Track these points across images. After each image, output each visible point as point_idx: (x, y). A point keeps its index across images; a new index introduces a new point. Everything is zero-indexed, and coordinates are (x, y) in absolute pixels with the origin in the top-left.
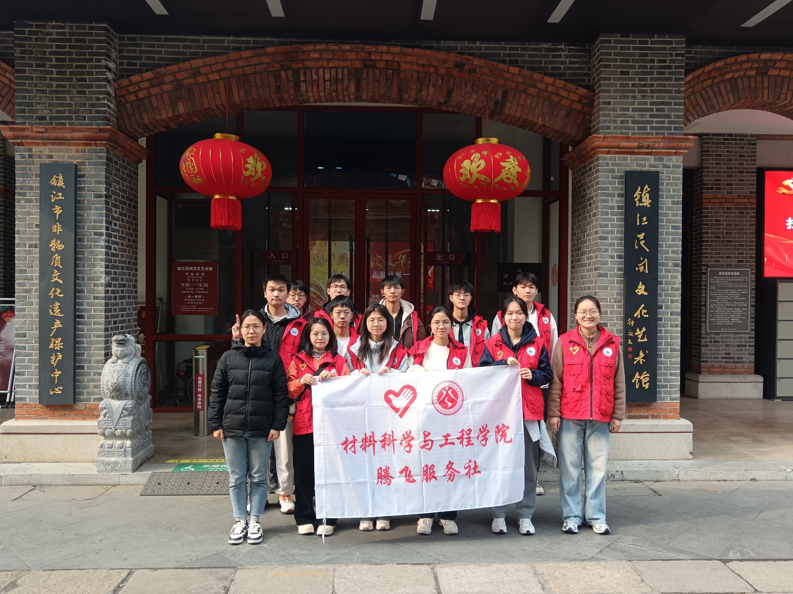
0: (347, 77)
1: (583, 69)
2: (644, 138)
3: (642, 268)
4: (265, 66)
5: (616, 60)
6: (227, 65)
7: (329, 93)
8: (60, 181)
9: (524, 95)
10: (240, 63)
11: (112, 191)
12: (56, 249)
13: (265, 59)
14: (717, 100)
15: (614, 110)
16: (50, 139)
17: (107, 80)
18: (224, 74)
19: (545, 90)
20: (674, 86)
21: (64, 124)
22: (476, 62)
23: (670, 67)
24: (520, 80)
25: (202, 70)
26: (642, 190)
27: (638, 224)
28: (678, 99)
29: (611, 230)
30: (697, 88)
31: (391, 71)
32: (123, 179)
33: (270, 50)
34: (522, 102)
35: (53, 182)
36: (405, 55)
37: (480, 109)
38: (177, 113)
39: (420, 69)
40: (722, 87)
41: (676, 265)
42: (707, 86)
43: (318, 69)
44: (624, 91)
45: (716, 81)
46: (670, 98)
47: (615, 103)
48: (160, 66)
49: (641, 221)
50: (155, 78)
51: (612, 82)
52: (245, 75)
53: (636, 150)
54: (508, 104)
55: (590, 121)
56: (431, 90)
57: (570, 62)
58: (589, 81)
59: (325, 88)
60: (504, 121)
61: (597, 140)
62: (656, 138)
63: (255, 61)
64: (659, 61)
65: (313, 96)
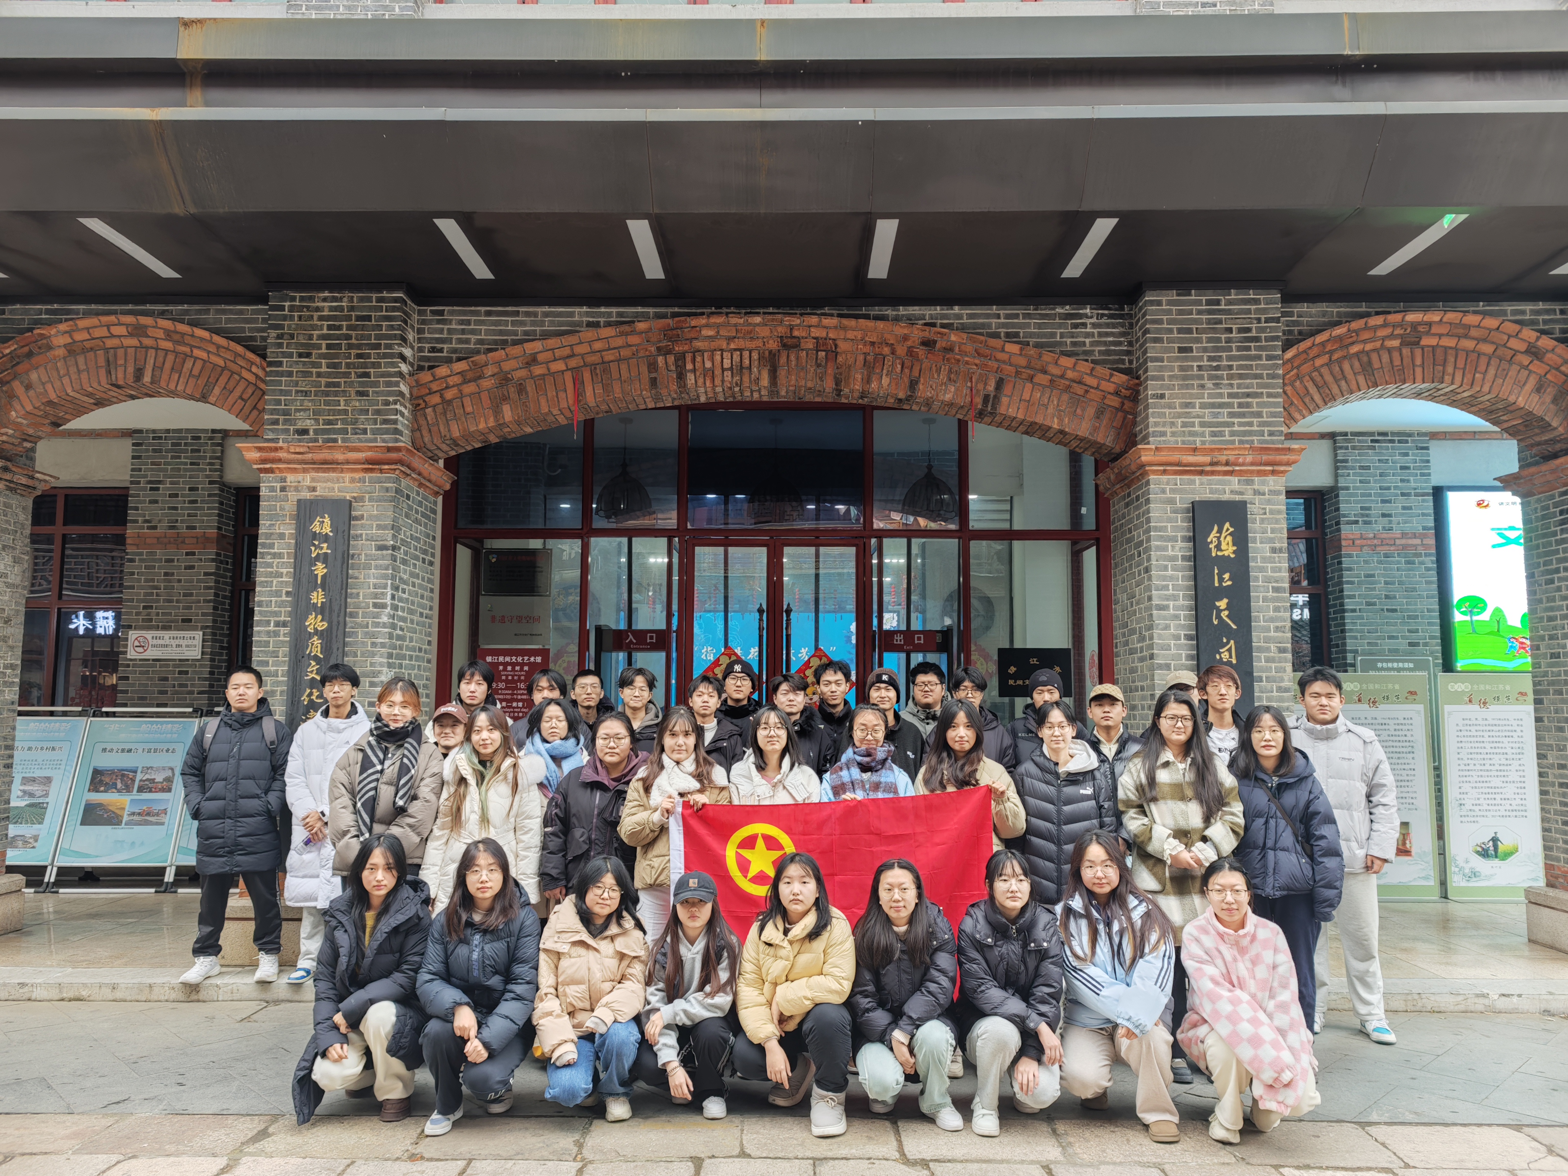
0: (756, 363)
1: (1120, 343)
2: (1220, 449)
3: (1227, 654)
4: (634, 349)
5: (1170, 331)
6: (579, 350)
7: (730, 388)
8: (325, 525)
9: (1029, 385)
10: (598, 346)
11: (402, 539)
12: (316, 629)
13: (634, 340)
14: (1339, 386)
15: (1170, 406)
16: (314, 463)
17: (401, 374)
18: (573, 363)
19: (1062, 376)
20: (1264, 367)
21: (335, 440)
22: (953, 338)
23: (1257, 339)
24: (1023, 362)
25: (541, 357)
26: (1220, 531)
27: (1217, 584)
28: (1273, 388)
29: (1173, 595)
30: (1306, 368)
31: (824, 353)
32: (416, 521)
33: (641, 326)
34: (1026, 396)
35: (316, 527)
36: (845, 328)
37: (962, 407)
38: (501, 422)
39: (868, 349)
40: (1346, 366)
41: (1282, 650)
42: (1322, 366)
43: (713, 351)
44: (1185, 378)
45: (1335, 356)
46: (1259, 386)
47: (1171, 396)
48: (478, 352)
49: (1221, 580)
50: (471, 370)
51: (1165, 363)
52: (603, 362)
53: (1208, 468)
54: (1005, 400)
55: (1134, 423)
56: (885, 381)
57: (1100, 335)
58: (1131, 362)
59: (723, 381)
60: (999, 425)
61: (1146, 453)
62: (1240, 449)
63: (619, 342)
64: (1240, 330)
65: (706, 392)
